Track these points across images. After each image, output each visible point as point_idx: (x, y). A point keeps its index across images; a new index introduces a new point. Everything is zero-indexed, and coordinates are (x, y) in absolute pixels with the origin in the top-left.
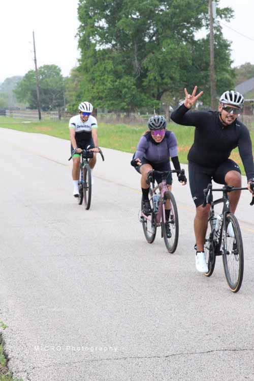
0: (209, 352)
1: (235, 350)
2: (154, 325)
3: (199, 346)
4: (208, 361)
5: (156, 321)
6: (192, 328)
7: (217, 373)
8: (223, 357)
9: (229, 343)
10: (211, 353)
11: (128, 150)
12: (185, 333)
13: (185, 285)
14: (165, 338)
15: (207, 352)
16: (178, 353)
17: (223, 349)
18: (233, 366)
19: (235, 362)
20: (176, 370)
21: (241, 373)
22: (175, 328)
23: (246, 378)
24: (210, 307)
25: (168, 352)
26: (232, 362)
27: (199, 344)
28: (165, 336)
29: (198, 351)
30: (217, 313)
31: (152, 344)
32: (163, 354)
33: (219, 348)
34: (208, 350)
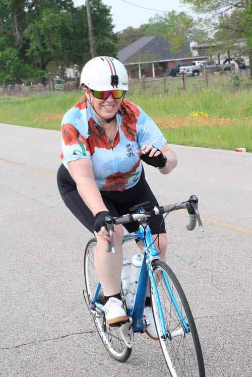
0: (64, 337)
1: (92, 332)
2: (8, 311)
3: (53, 331)
4: (61, 348)
5: (11, 306)
6: (49, 310)
7: (69, 362)
8: (78, 342)
9: (86, 324)
10: (65, 338)
11: (10, 122)
12: (41, 316)
13: (48, 262)
14: (18, 324)
15: (62, 337)
16: (29, 342)
17: (79, 332)
18: (87, 351)
19: (91, 346)
20: (24, 364)
21: (95, 359)
22: (31, 312)
23: (100, 364)
24: (71, 285)
25: (19, 342)
26: (87, 346)
27: (54, 329)
28: (18, 322)
29: (52, 337)
30: (77, 291)
31: (3, 334)
32: (12, 344)
33: (74, 332)
34: (63, 335)
